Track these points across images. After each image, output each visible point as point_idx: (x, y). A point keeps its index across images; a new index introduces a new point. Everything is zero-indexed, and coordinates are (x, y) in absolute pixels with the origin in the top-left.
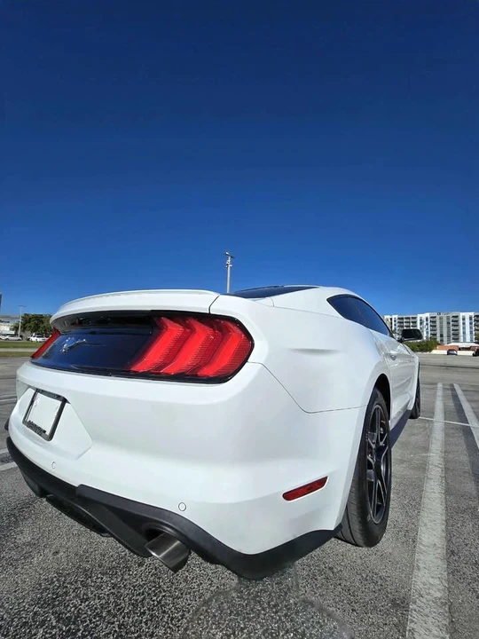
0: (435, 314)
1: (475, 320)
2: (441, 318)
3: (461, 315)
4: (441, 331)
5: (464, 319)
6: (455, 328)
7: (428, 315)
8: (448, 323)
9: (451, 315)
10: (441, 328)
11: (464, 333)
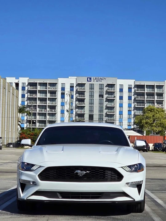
0: (83, 80)
1: (135, 93)
2: (92, 87)
3: (119, 82)
4: (91, 110)
5: (121, 90)
6: (109, 105)
7: (73, 80)
8: (101, 96)
9: (105, 82)
10: (91, 103)
11: (121, 113)
